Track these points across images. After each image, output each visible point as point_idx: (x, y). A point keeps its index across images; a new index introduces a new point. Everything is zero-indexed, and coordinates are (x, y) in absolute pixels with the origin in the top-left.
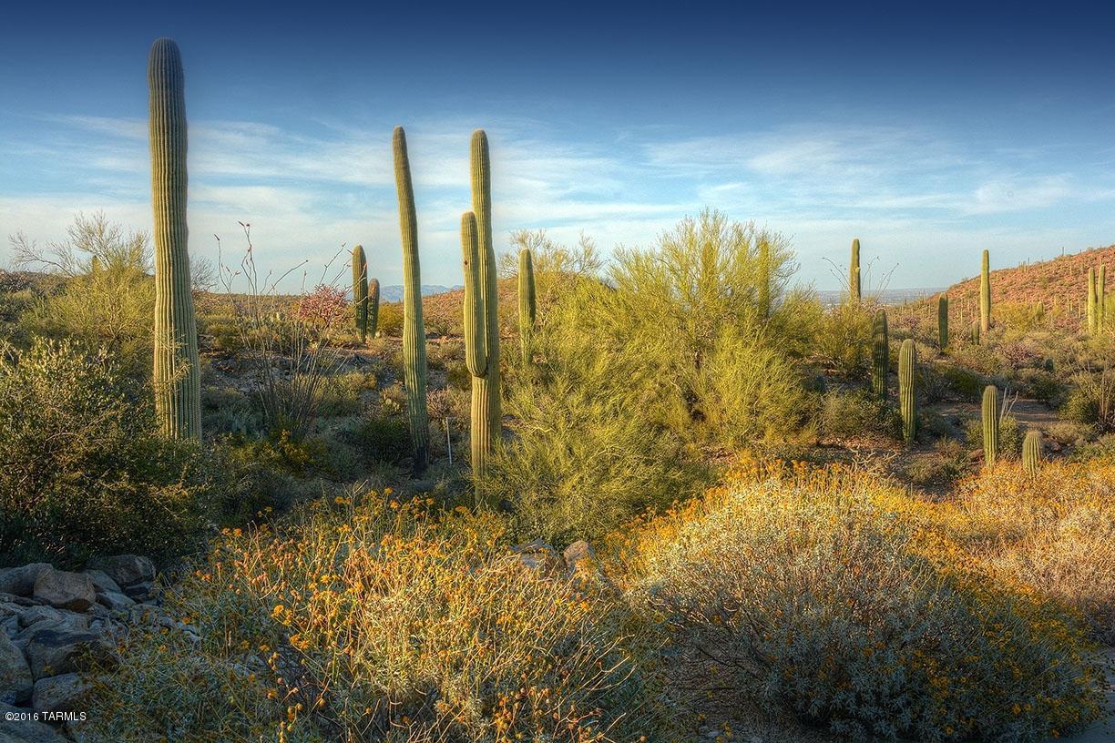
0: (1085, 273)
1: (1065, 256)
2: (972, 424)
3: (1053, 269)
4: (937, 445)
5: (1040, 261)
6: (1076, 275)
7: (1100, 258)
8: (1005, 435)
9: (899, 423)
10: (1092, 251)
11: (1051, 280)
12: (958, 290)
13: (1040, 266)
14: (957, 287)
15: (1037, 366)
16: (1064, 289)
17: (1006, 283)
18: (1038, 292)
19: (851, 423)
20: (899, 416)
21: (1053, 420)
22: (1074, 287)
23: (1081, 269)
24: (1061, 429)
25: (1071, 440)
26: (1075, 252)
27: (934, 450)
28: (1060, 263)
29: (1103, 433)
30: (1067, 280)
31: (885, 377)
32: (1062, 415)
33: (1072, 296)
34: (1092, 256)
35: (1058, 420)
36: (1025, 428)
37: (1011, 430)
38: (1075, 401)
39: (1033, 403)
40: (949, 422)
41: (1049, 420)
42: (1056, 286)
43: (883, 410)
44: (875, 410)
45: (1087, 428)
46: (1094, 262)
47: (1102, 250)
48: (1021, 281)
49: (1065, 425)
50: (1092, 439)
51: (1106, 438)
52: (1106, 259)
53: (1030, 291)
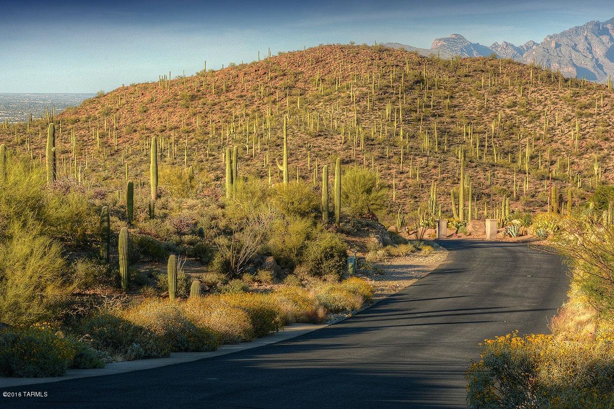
0: (227, 91)
1: (207, 71)
2: (161, 277)
3: (195, 85)
4: (142, 290)
6: (219, 93)
7: (241, 75)
8: (180, 282)
9: (119, 277)
10: (233, 67)
11: (193, 98)
12: (93, 106)
13: (182, 81)
15: (193, 233)
16: (207, 109)
17: (146, 99)
18: (180, 111)
19: (90, 279)
20: (119, 274)
21: (205, 272)
22: (217, 107)
23: (224, 87)
24: (210, 277)
25: (215, 284)
27: (140, 294)
28: (202, 79)
29: (231, 279)
30: (210, 99)
31: (108, 248)
32: (210, 269)
33: (215, 117)
34: (233, 72)
35: (207, 272)
36: (189, 277)
37: (183, 279)
38: (217, 261)
39: (192, 260)
40: (146, 276)
41: (203, 271)
42: (198, 105)
43: (109, 271)
44: (105, 270)
45: (223, 276)
46: (237, 80)
47: (243, 66)
48: (162, 98)
49: (211, 275)
50: (226, 283)
51: (233, 282)
52: (247, 77)
53: (171, 110)
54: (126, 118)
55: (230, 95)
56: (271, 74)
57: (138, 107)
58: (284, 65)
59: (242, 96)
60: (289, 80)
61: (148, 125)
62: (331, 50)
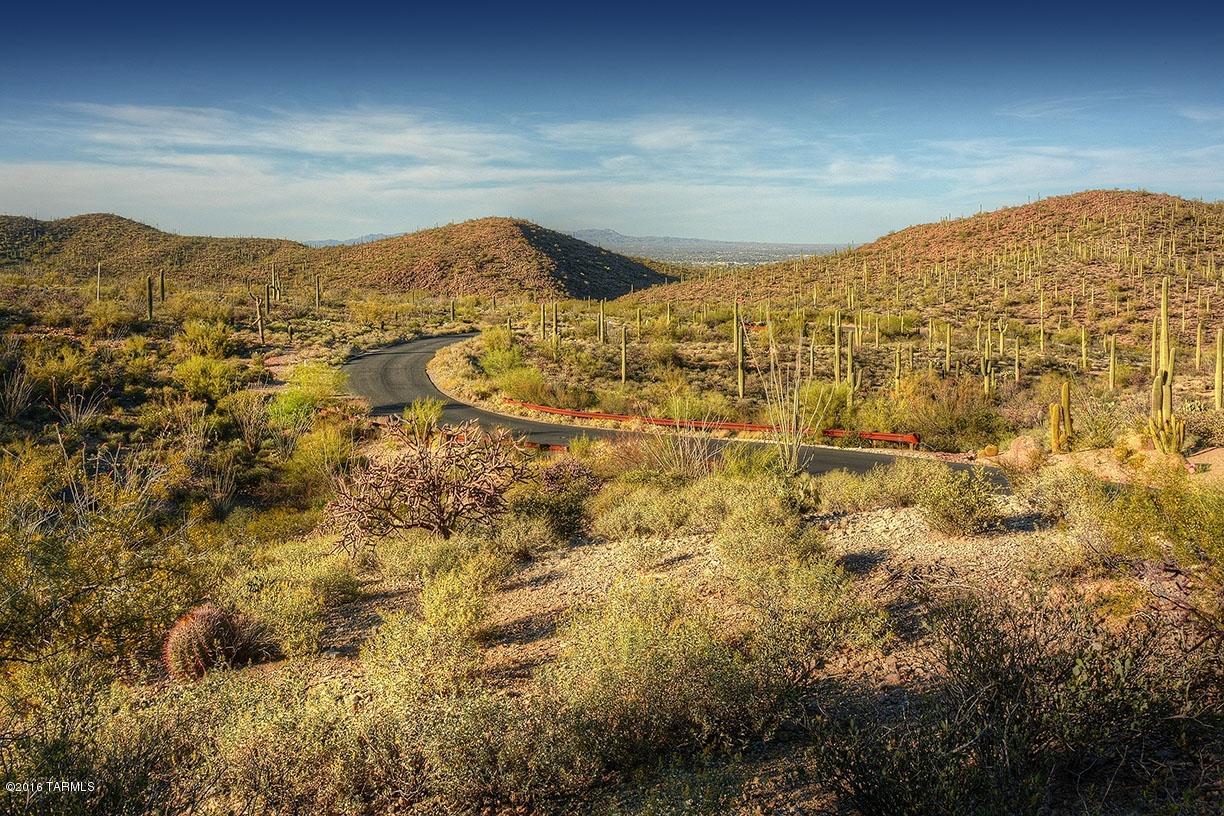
0: (1000, 229)
1: (983, 213)
3: (972, 224)
6: (992, 231)
7: (1013, 216)
10: (1006, 209)
11: (969, 234)
12: (884, 242)
13: (960, 221)
14: (884, 239)
16: (981, 244)
17: (928, 236)
18: (956, 245)
22: (990, 242)
23: (997, 226)
26: (991, 210)
28: (978, 219)
30: (984, 235)
34: (1006, 213)
42: (973, 240)
46: (1009, 220)
47: (1015, 208)
48: (942, 234)
52: (1018, 217)
53: (950, 244)
54: (911, 251)
55: (1003, 232)
56: (1042, 215)
57: (921, 242)
58: (1052, 207)
59: (1013, 233)
60: (1057, 220)
62: (1096, 194)
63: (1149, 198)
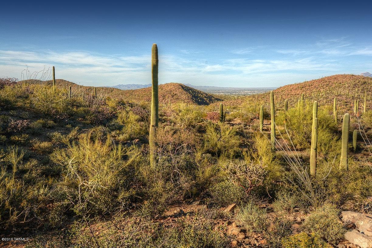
3: (303, 85)
5: (300, 82)
10: (313, 80)
11: (303, 87)
13: (300, 84)
14: (279, 89)
17: (291, 88)
18: (300, 90)
30: (307, 88)
33: (308, 92)
42: (304, 89)
46: (314, 83)
47: (316, 80)
48: (295, 88)
52: (316, 82)
54: (287, 92)
55: (312, 87)
56: (323, 82)
58: (326, 79)
59: (315, 87)
60: (327, 83)
61: (292, 93)
62: (339, 76)
63: (354, 76)
